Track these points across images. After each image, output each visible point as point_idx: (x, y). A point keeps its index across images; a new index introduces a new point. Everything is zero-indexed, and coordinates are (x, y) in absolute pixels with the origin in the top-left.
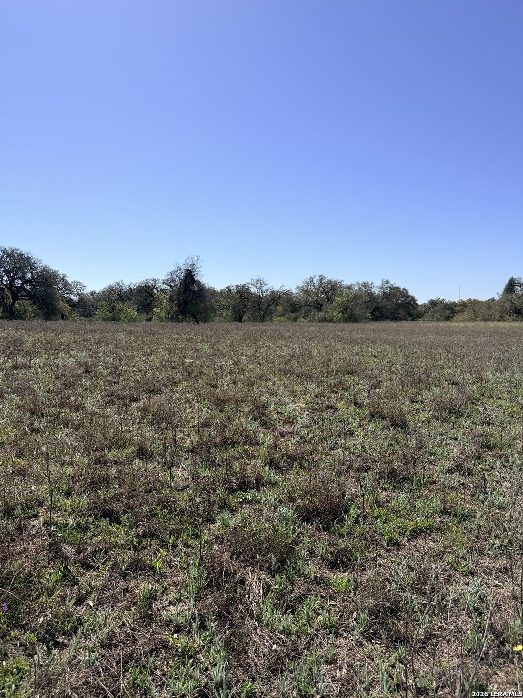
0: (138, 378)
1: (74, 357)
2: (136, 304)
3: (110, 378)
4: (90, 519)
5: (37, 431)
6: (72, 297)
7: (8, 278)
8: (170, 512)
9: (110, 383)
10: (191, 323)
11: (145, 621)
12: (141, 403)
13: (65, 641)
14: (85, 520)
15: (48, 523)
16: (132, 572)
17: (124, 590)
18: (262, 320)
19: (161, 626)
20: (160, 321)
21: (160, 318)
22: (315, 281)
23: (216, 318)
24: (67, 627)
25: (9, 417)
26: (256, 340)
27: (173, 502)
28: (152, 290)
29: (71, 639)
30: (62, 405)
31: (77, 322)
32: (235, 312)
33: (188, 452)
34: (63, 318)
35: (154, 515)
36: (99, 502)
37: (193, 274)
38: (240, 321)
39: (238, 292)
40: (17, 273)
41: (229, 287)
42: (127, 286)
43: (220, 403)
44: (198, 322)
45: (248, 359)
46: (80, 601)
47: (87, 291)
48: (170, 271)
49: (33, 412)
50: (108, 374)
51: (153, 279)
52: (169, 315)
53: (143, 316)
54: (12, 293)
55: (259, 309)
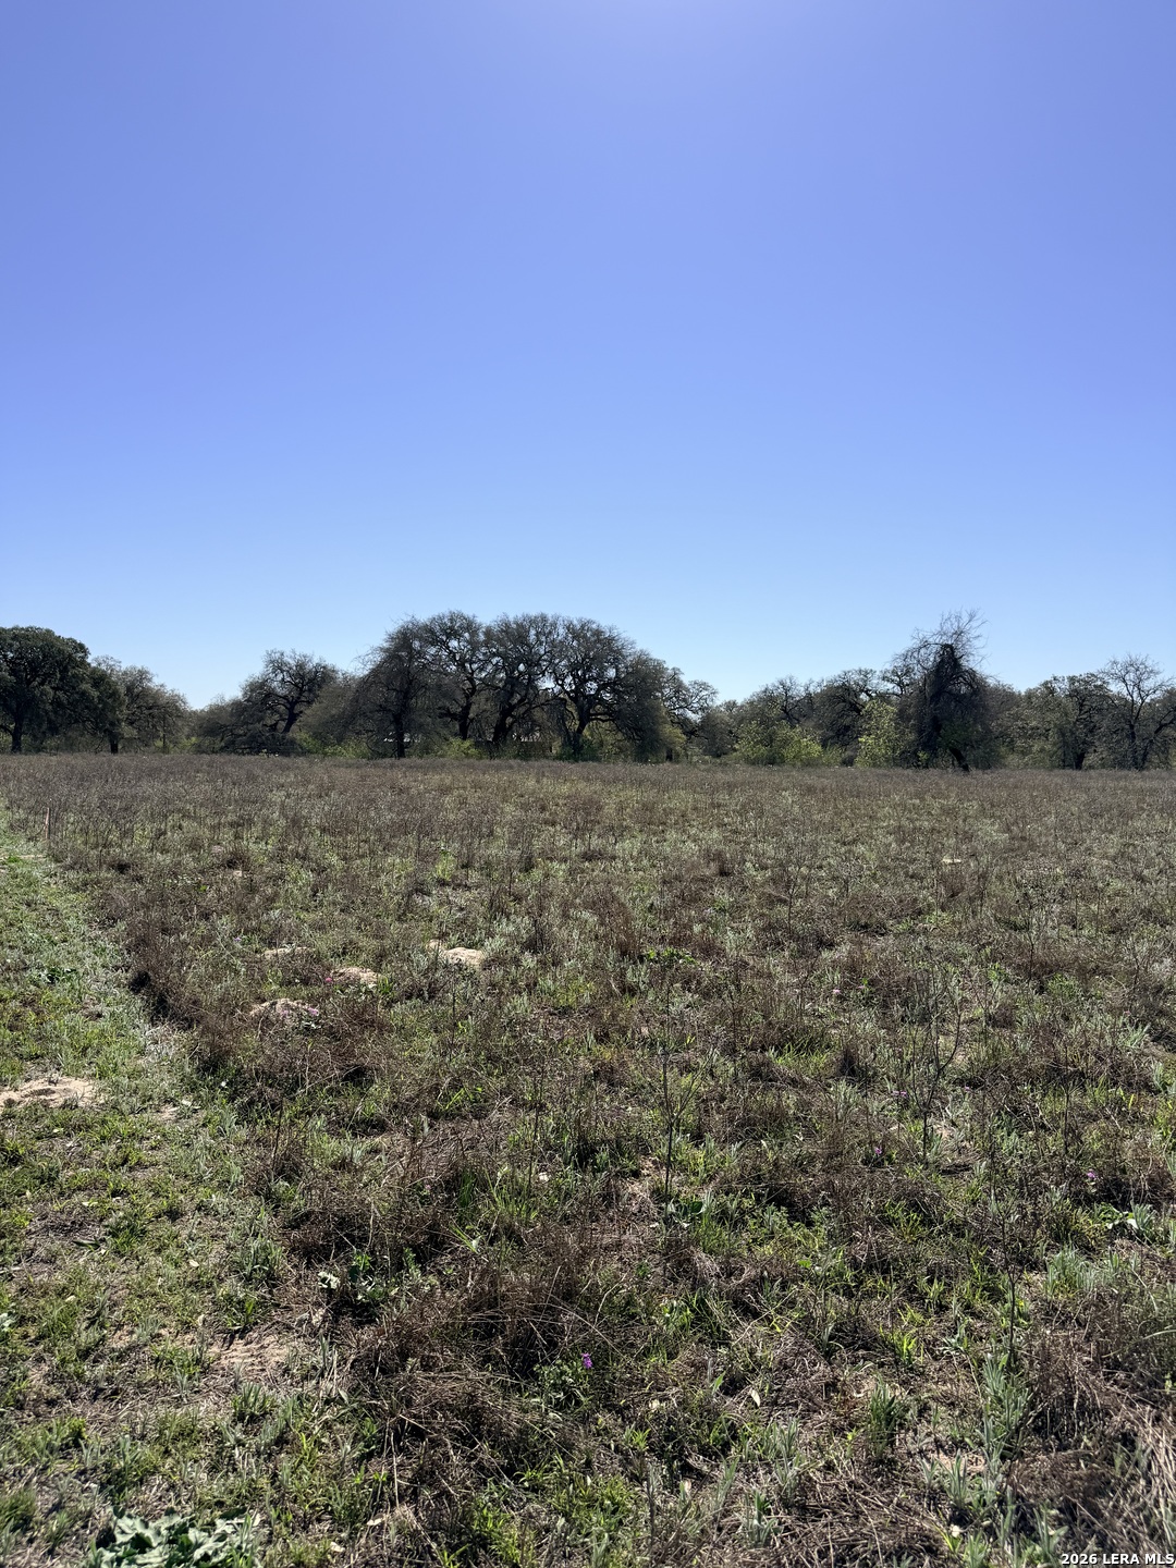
0: (830, 893)
1: (695, 841)
2: (819, 726)
3: (769, 890)
4: (747, 1203)
5: (631, 991)
6: (690, 714)
7: (574, 679)
8: (928, 1222)
9: (772, 901)
10: (950, 770)
11: (878, 1474)
12: (842, 952)
13: (705, 1468)
14: (735, 1202)
15: (660, 1195)
16: (846, 1347)
17: (827, 1385)
18: (1140, 762)
19: (919, 1497)
20: (875, 765)
21: (874, 757)
23: (1013, 759)
24: (708, 1436)
25: (580, 957)
26: (1126, 816)
27: (932, 1197)
28: (856, 696)
29: (718, 1466)
30: (677, 941)
31: (698, 767)
32: (1065, 743)
33: (960, 1082)
34: (669, 758)
35: (890, 1222)
36: (764, 1167)
37: (959, 655)
38: (1078, 766)
39: (1074, 693)
40: (589, 669)
41: (1051, 682)
42: (802, 689)
43: (1039, 972)
44: (966, 768)
45: (1106, 862)
46: (733, 1386)
47: (719, 701)
48: (901, 650)
49: (624, 951)
50: (765, 883)
51: (860, 671)
52: (894, 751)
53: (835, 753)
54: (580, 709)
55: (1133, 736)
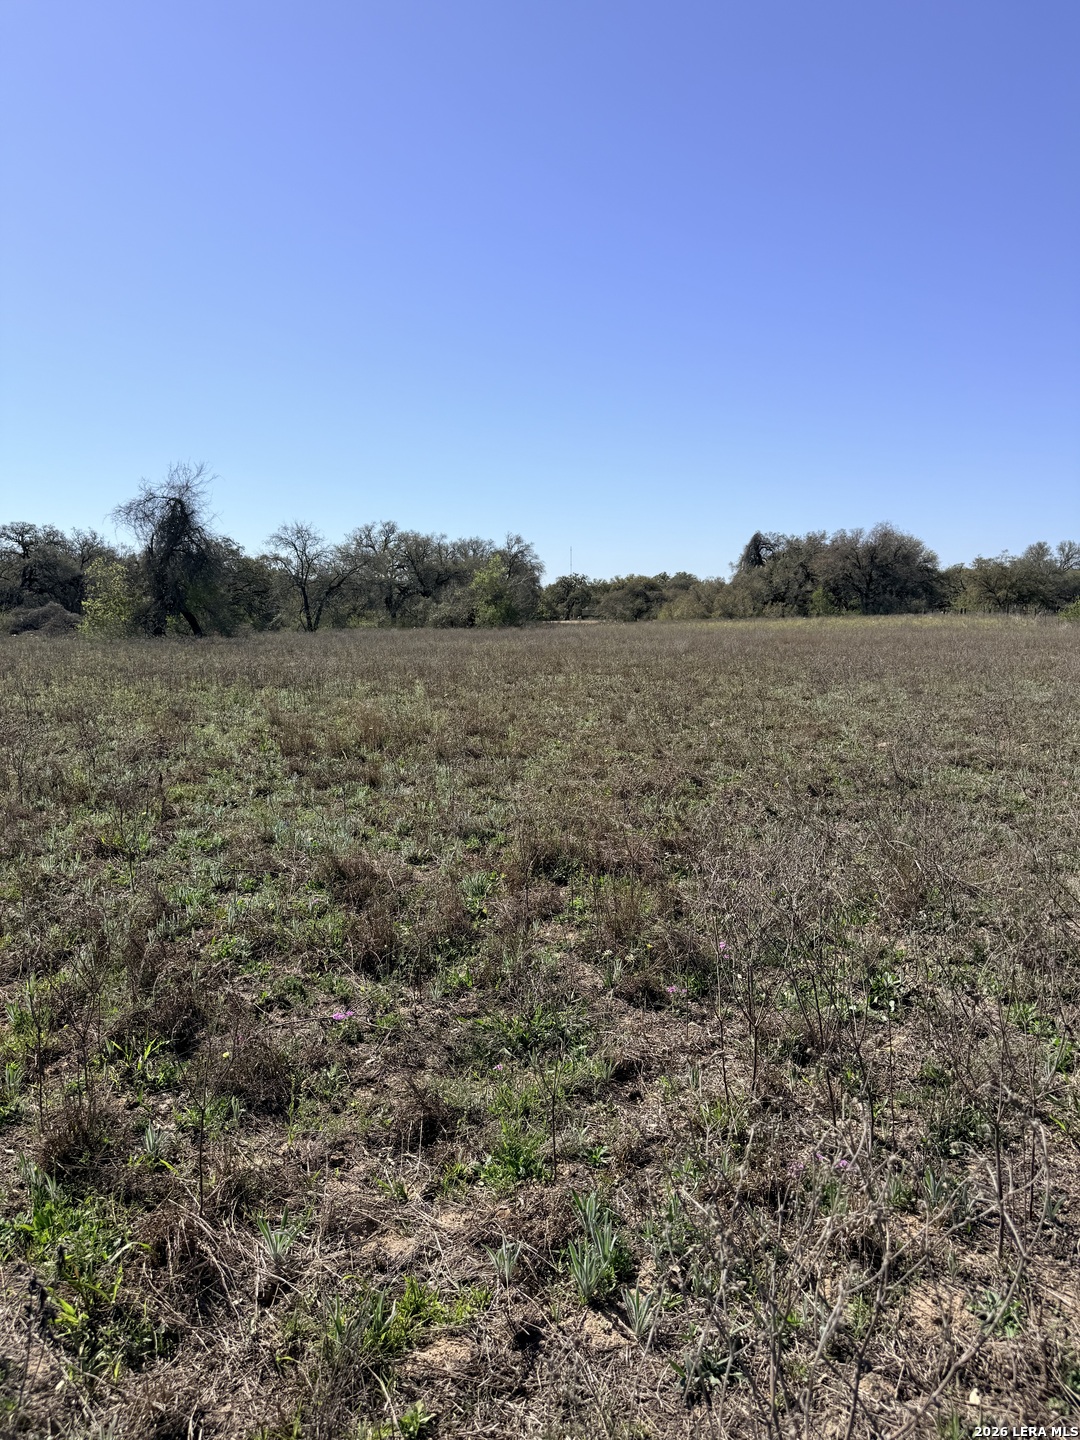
22: (375, 533)
37: (189, 510)
